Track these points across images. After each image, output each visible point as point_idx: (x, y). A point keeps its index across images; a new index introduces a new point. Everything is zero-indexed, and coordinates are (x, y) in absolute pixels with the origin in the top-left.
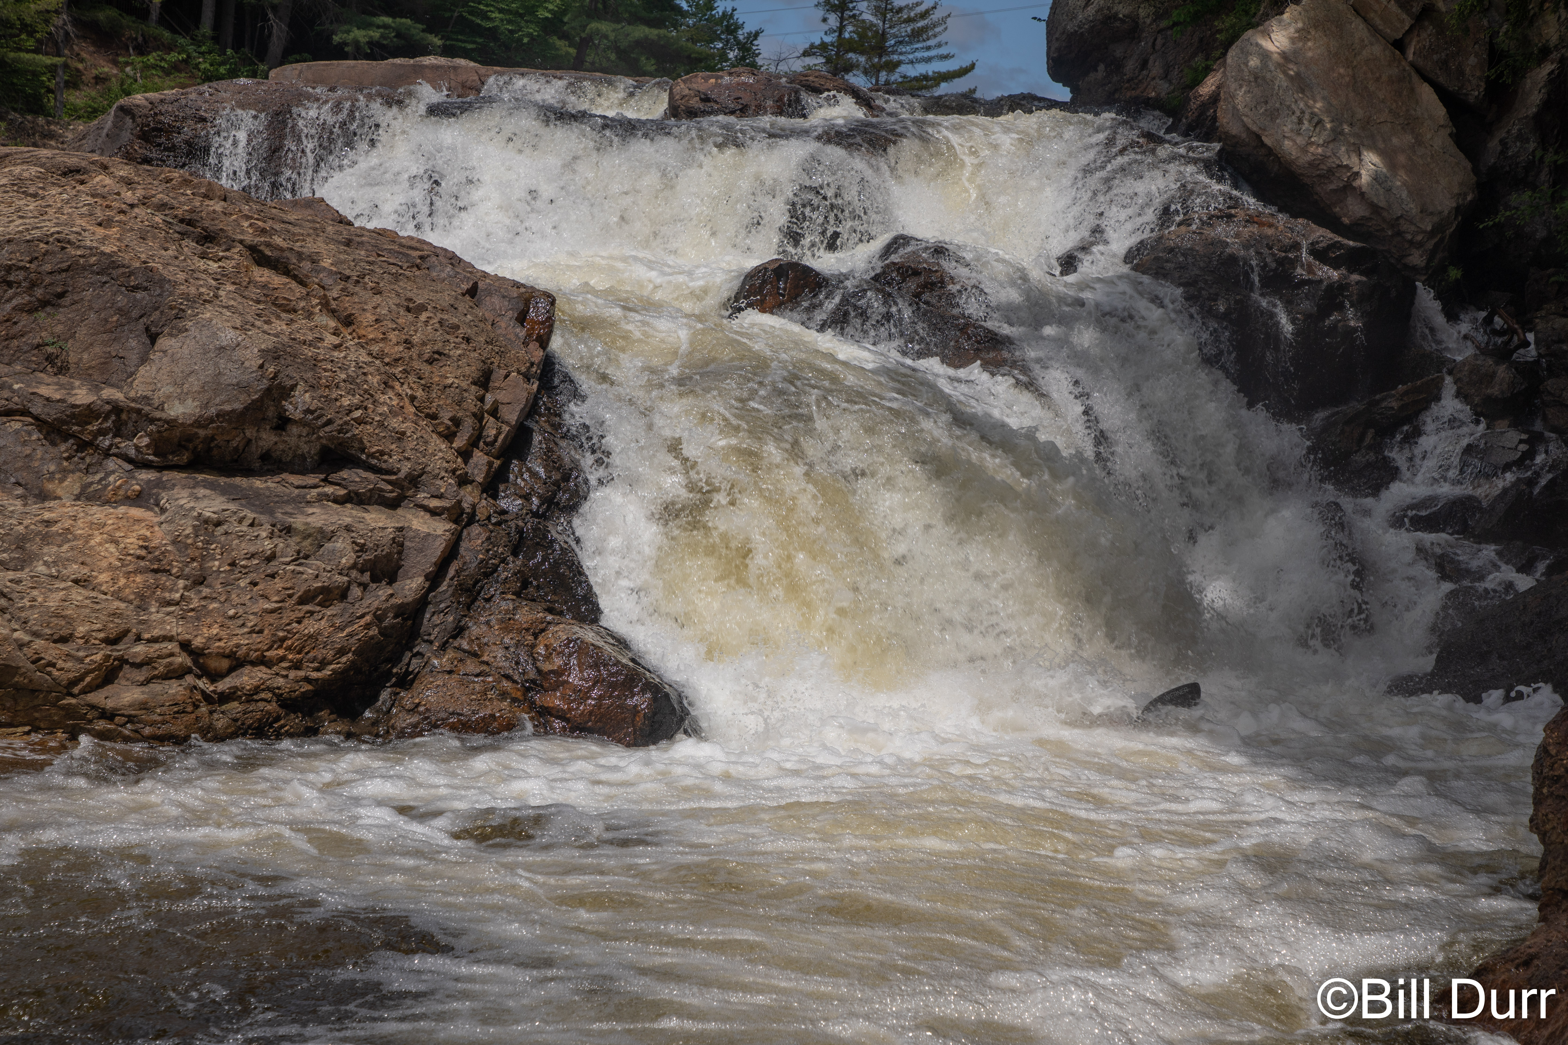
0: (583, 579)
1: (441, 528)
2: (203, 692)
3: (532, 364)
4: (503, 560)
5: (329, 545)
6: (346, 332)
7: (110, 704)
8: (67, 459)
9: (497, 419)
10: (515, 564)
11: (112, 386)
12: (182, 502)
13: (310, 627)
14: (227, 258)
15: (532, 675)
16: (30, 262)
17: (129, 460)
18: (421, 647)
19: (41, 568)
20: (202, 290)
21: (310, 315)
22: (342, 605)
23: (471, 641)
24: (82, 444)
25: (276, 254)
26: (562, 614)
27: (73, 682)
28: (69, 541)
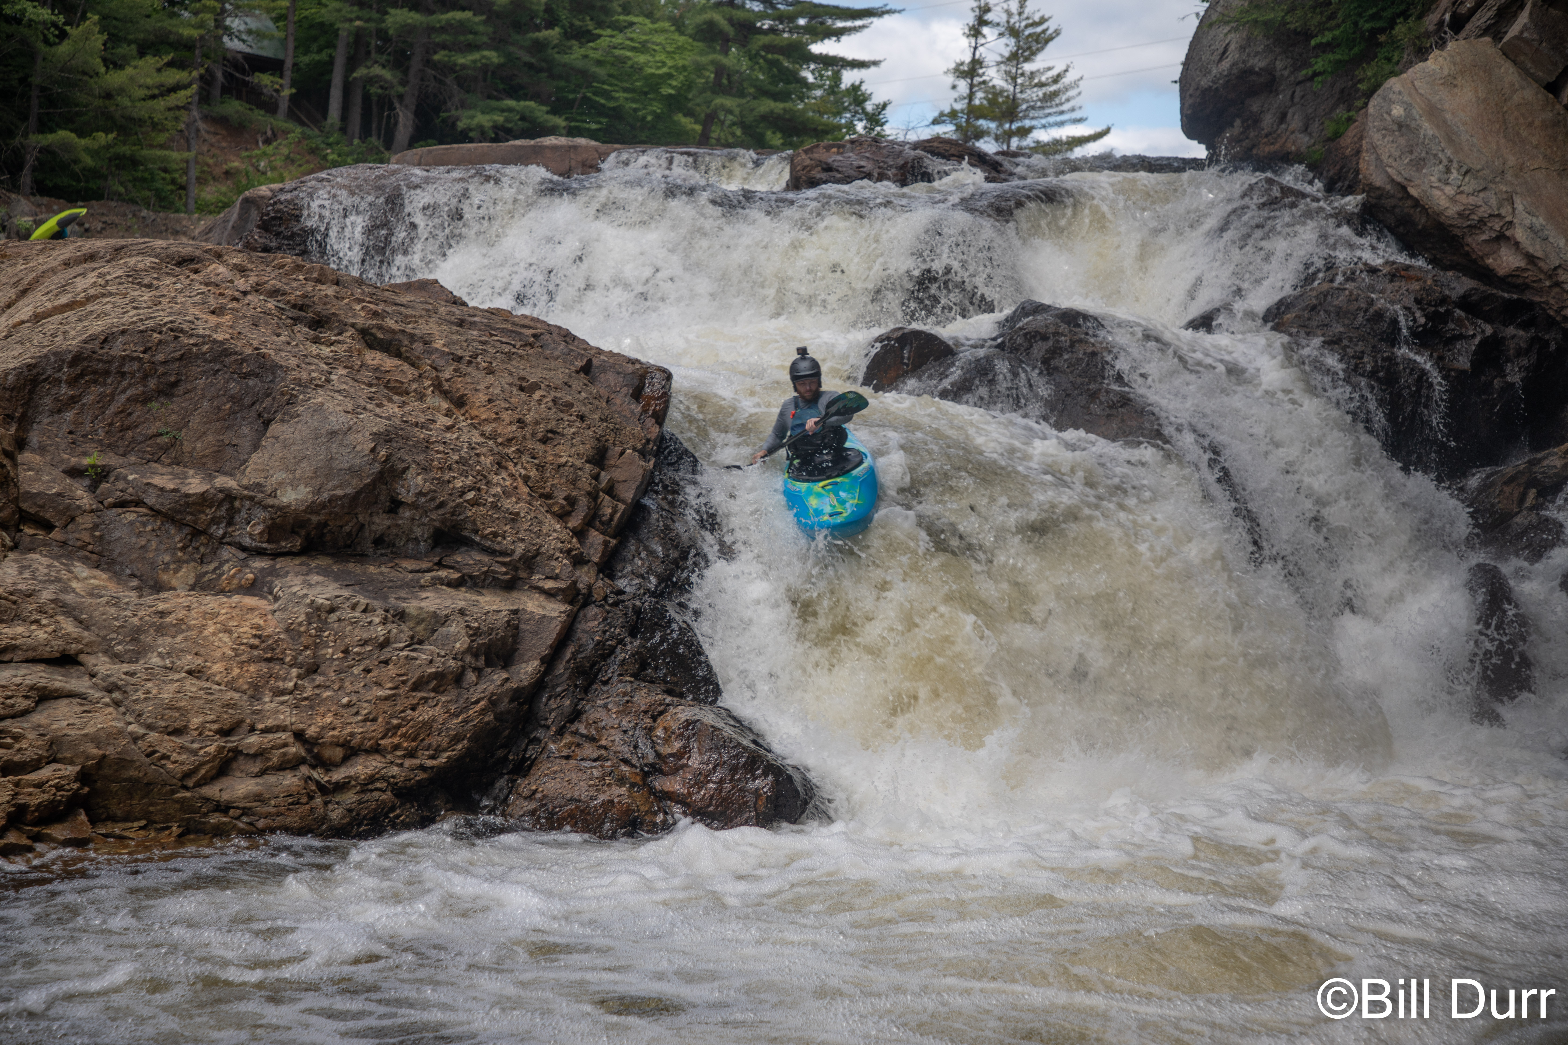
0: (703, 658)
1: (556, 610)
2: (318, 783)
3: (648, 441)
4: (621, 642)
5: (443, 630)
6: (458, 413)
7: (225, 796)
8: (181, 549)
9: (613, 497)
10: (632, 645)
11: (226, 474)
12: (295, 589)
13: (425, 713)
14: (339, 342)
15: (651, 759)
16: (144, 352)
17: (244, 549)
18: (540, 733)
19: (155, 660)
20: (314, 375)
21: (421, 397)
22: (457, 691)
23: (588, 726)
24: (196, 533)
25: (388, 336)
26: (682, 695)
27: (187, 775)
28: (183, 631)
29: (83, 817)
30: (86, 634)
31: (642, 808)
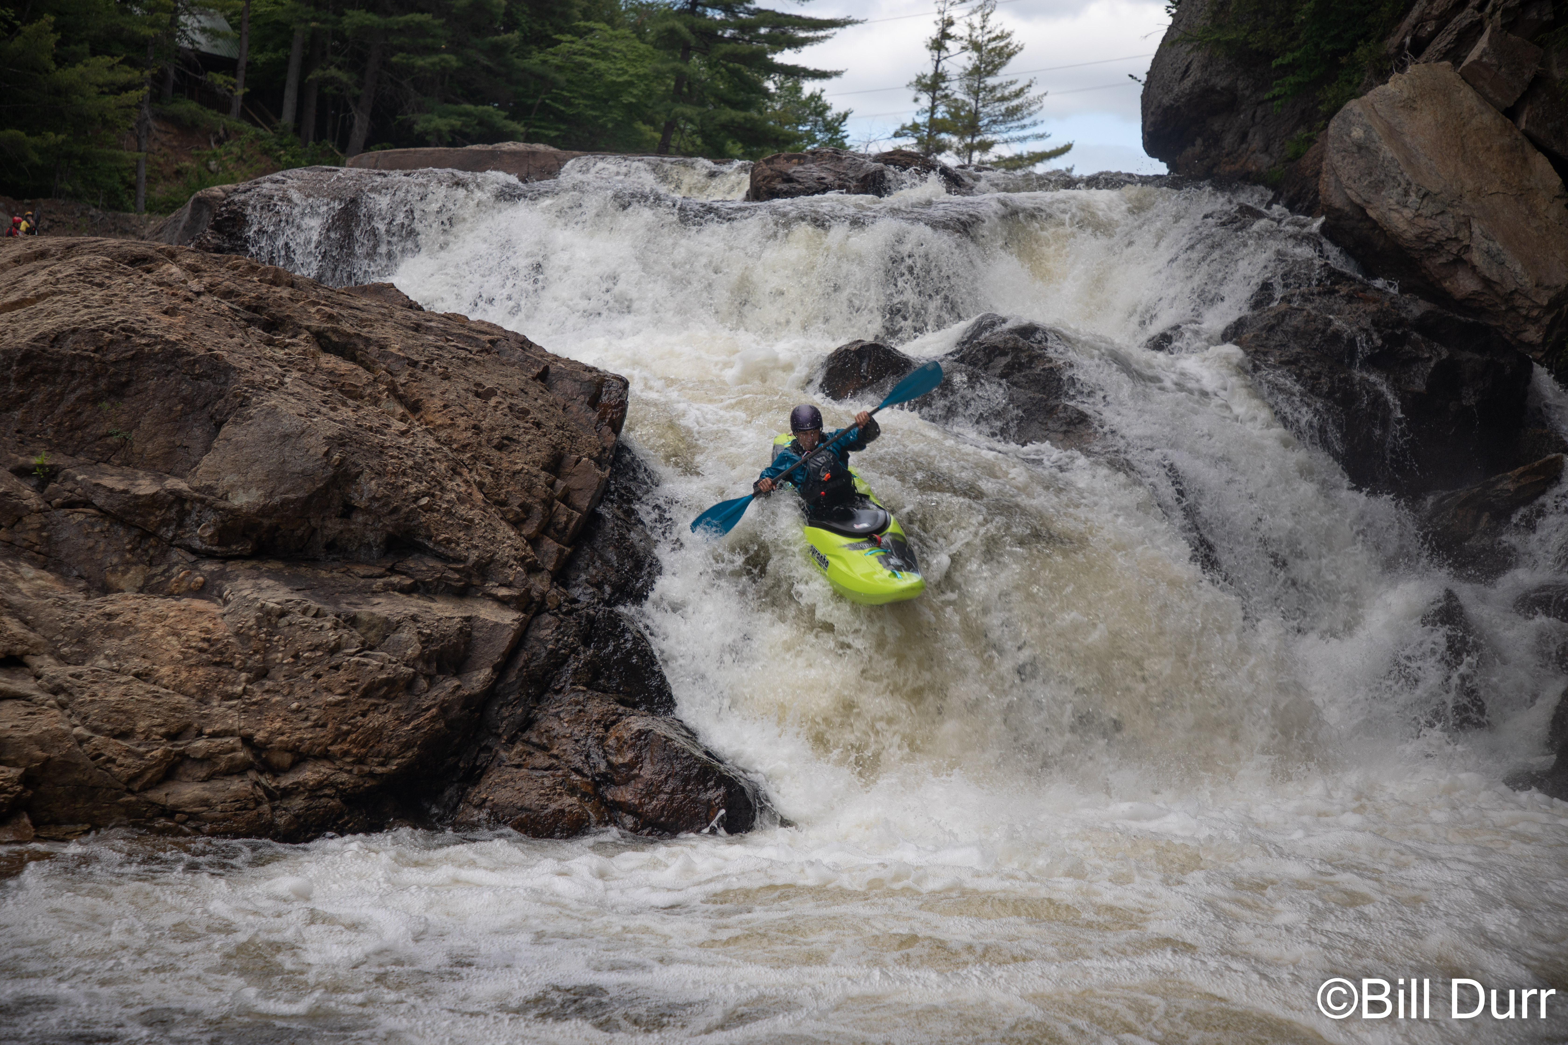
0: (656, 669)
1: (509, 618)
2: (265, 788)
3: (604, 449)
4: (574, 651)
5: (395, 637)
6: (412, 418)
7: (171, 801)
8: (130, 551)
9: (568, 505)
10: (586, 654)
11: (176, 476)
12: (245, 593)
13: (375, 720)
14: (293, 345)
15: (603, 768)
16: (95, 351)
17: (193, 551)
18: (490, 741)
19: (102, 662)
20: (267, 377)
21: (376, 402)
22: (408, 697)
23: (540, 734)
24: (146, 535)
25: (343, 340)
26: (635, 706)
27: (133, 779)
28: (131, 634)
29: (26, 820)
30: (32, 635)
31: (593, 819)
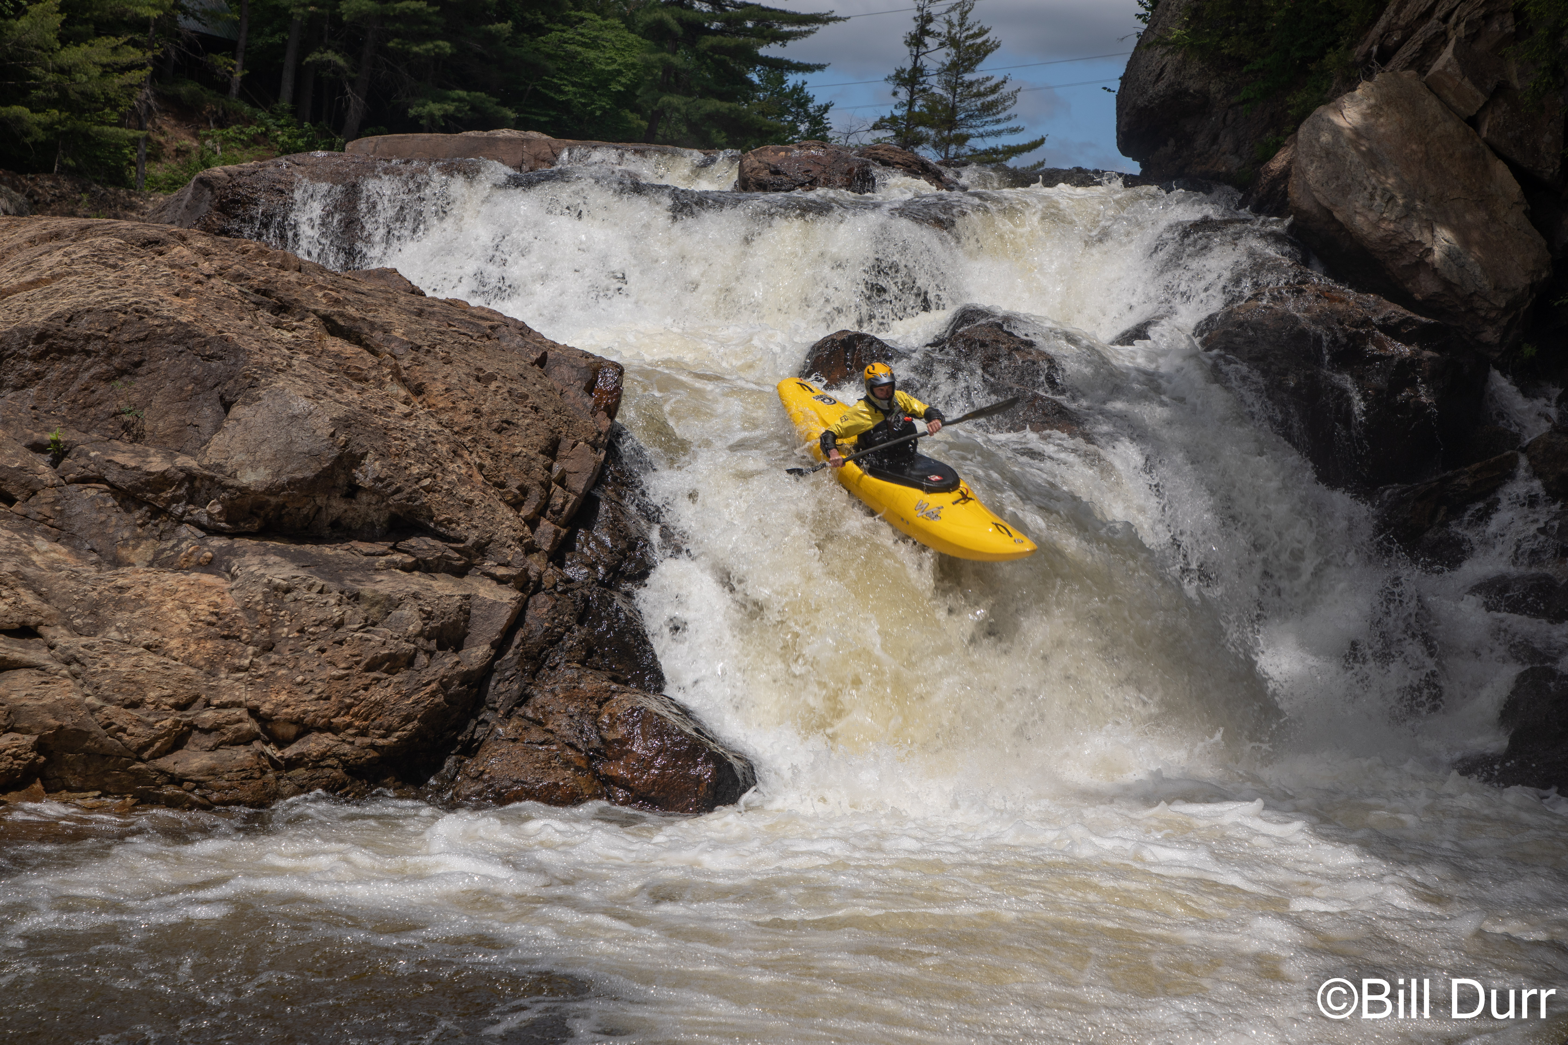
0: (648, 648)
1: (507, 596)
2: (270, 758)
3: (600, 434)
4: (569, 629)
5: (396, 613)
6: (416, 401)
7: (179, 769)
8: (141, 526)
9: (564, 487)
10: (580, 632)
11: (186, 453)
12: (253, 569)
13: (377, 694)
14: (300, 328)
15: (596, 744)
16: (109, 332)
17: (201, 527)
18: (487, 715)
19: (114, 634)
20: (276, 359)
21: (381, 384)
22: (409, 672)
23: (536, 710)
24: (156, 511)
25: (349, 324)
26: (626, 683)
27: (143, 747)
28: (141, 607)
29: (38, 786)
30: (46, 606)
31: (586, 792)
